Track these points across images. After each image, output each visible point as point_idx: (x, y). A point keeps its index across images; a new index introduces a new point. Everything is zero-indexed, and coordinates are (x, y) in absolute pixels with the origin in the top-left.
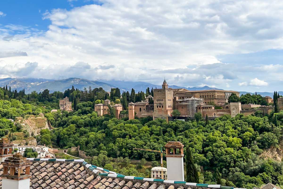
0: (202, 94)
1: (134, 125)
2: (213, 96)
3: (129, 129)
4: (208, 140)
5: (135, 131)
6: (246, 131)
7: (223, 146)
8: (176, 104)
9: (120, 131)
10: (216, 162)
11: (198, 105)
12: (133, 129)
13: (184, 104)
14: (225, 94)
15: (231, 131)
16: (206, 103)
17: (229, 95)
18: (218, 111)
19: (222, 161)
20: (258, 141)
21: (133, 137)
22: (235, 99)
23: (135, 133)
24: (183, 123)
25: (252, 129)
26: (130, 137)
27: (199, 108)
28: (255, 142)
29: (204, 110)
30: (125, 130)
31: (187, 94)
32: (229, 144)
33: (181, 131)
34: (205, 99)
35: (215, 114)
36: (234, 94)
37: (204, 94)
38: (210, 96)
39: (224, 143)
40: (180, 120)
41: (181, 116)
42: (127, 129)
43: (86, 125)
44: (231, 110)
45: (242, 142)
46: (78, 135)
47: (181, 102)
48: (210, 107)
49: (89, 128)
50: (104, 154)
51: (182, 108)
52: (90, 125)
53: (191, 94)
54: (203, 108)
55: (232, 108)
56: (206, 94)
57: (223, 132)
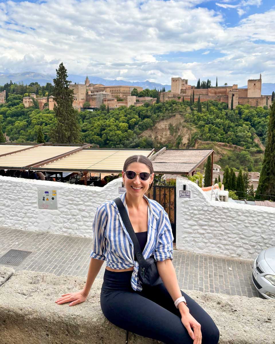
0: (111, 89)
1: (50, 115)
2: (119, 90)
3: (46, 118)
4: (105, 126)
5: (51, 120)
6: (133, 118)
7: (114, 130)
8: (88, 98)
9: (38, 120)
10: (108, 142)
11: (104, 98)
12: (50, 118)
13: (94, 97)
14: (130, 89)
15: (123, 118)
16: (112, 96)
17: (132, 89)
18: (119, 103)
19: (112, 141)
20: (140, 125)
21: (49, 124)
22: (135, 93)
23: (51, 121)
24: (91, 112)
25: (137, 116)
26: (46, 125)
27: (105, 100)
28: (137, 126)
29: (109, 102)
30: (43, 119)
31: (101, 89)
32: (119, 128)
33: (87, 119)
34: (112, 93)
35: (116, 105)
36: (136, 89)
37: (113, 89)
38: (118, 90)
39: (116, 128)
40: (88, 110)
41: (90, 107)
42: (44, 118)
43: (13, 115)
44: (128, 102)
45: (128, 126)
46: (6, 124)
47: (92, 95)
48: (113, 100)
49: (15, 117)
50: (23, 138)
51: (93, 100)
52: (17, 115)
53: (103, 89)
54: (108, 100)
55: (128, 100)
56: (115, 89)
57: (117, 119)
